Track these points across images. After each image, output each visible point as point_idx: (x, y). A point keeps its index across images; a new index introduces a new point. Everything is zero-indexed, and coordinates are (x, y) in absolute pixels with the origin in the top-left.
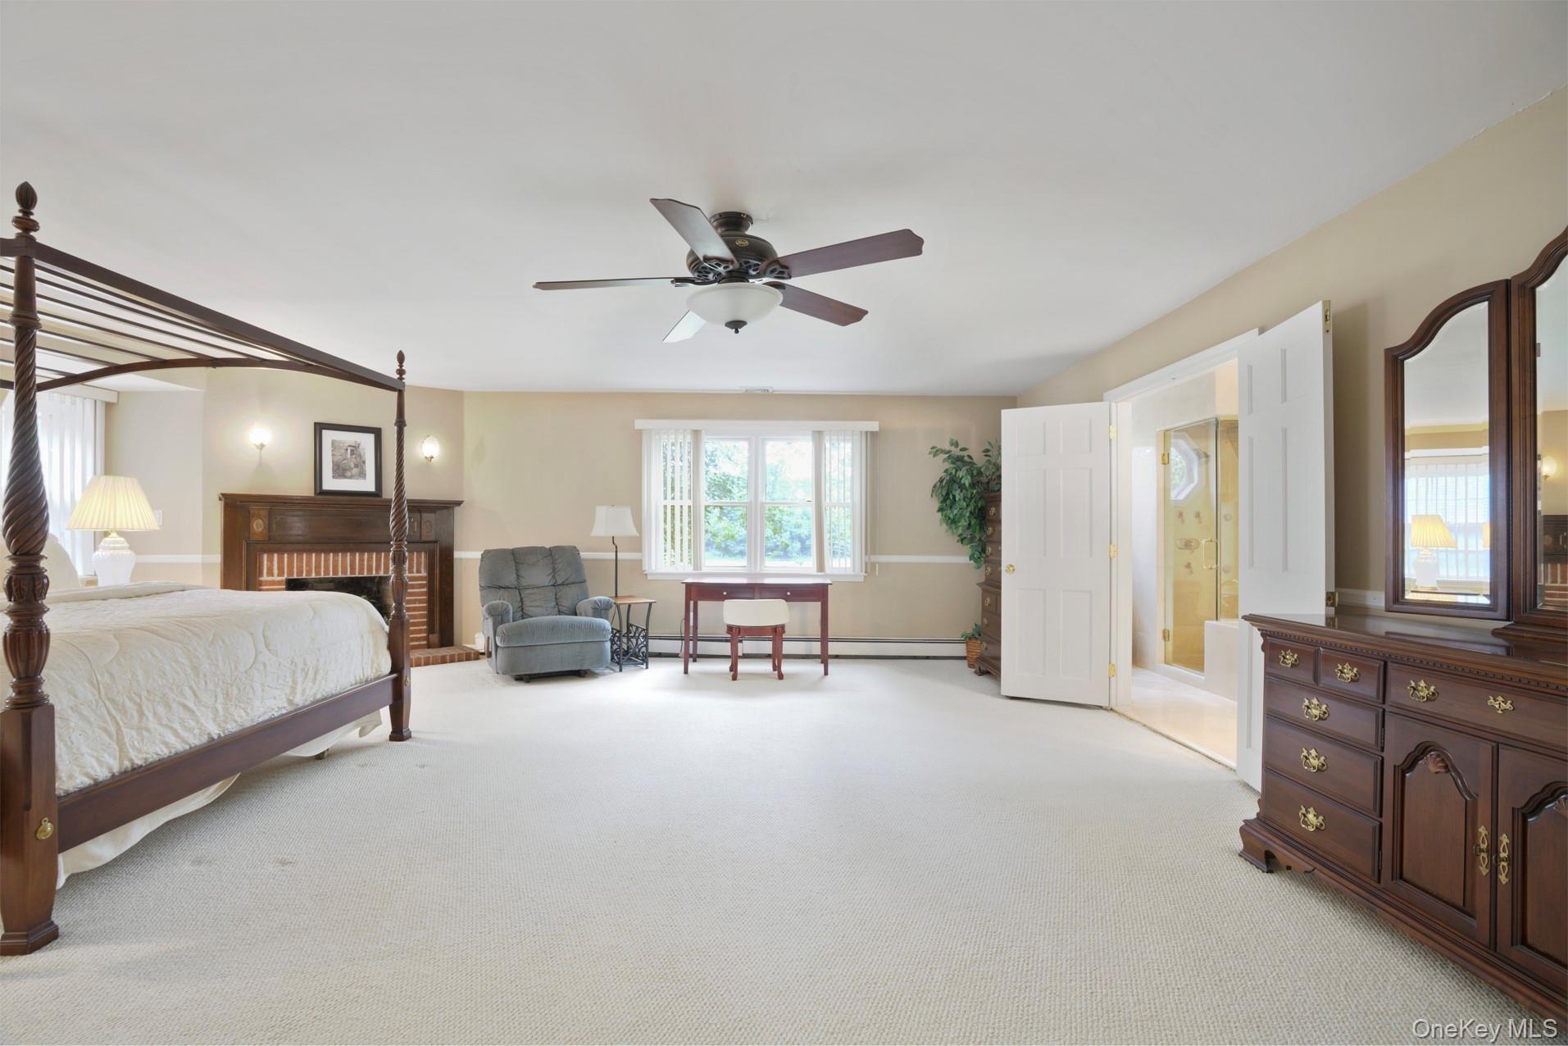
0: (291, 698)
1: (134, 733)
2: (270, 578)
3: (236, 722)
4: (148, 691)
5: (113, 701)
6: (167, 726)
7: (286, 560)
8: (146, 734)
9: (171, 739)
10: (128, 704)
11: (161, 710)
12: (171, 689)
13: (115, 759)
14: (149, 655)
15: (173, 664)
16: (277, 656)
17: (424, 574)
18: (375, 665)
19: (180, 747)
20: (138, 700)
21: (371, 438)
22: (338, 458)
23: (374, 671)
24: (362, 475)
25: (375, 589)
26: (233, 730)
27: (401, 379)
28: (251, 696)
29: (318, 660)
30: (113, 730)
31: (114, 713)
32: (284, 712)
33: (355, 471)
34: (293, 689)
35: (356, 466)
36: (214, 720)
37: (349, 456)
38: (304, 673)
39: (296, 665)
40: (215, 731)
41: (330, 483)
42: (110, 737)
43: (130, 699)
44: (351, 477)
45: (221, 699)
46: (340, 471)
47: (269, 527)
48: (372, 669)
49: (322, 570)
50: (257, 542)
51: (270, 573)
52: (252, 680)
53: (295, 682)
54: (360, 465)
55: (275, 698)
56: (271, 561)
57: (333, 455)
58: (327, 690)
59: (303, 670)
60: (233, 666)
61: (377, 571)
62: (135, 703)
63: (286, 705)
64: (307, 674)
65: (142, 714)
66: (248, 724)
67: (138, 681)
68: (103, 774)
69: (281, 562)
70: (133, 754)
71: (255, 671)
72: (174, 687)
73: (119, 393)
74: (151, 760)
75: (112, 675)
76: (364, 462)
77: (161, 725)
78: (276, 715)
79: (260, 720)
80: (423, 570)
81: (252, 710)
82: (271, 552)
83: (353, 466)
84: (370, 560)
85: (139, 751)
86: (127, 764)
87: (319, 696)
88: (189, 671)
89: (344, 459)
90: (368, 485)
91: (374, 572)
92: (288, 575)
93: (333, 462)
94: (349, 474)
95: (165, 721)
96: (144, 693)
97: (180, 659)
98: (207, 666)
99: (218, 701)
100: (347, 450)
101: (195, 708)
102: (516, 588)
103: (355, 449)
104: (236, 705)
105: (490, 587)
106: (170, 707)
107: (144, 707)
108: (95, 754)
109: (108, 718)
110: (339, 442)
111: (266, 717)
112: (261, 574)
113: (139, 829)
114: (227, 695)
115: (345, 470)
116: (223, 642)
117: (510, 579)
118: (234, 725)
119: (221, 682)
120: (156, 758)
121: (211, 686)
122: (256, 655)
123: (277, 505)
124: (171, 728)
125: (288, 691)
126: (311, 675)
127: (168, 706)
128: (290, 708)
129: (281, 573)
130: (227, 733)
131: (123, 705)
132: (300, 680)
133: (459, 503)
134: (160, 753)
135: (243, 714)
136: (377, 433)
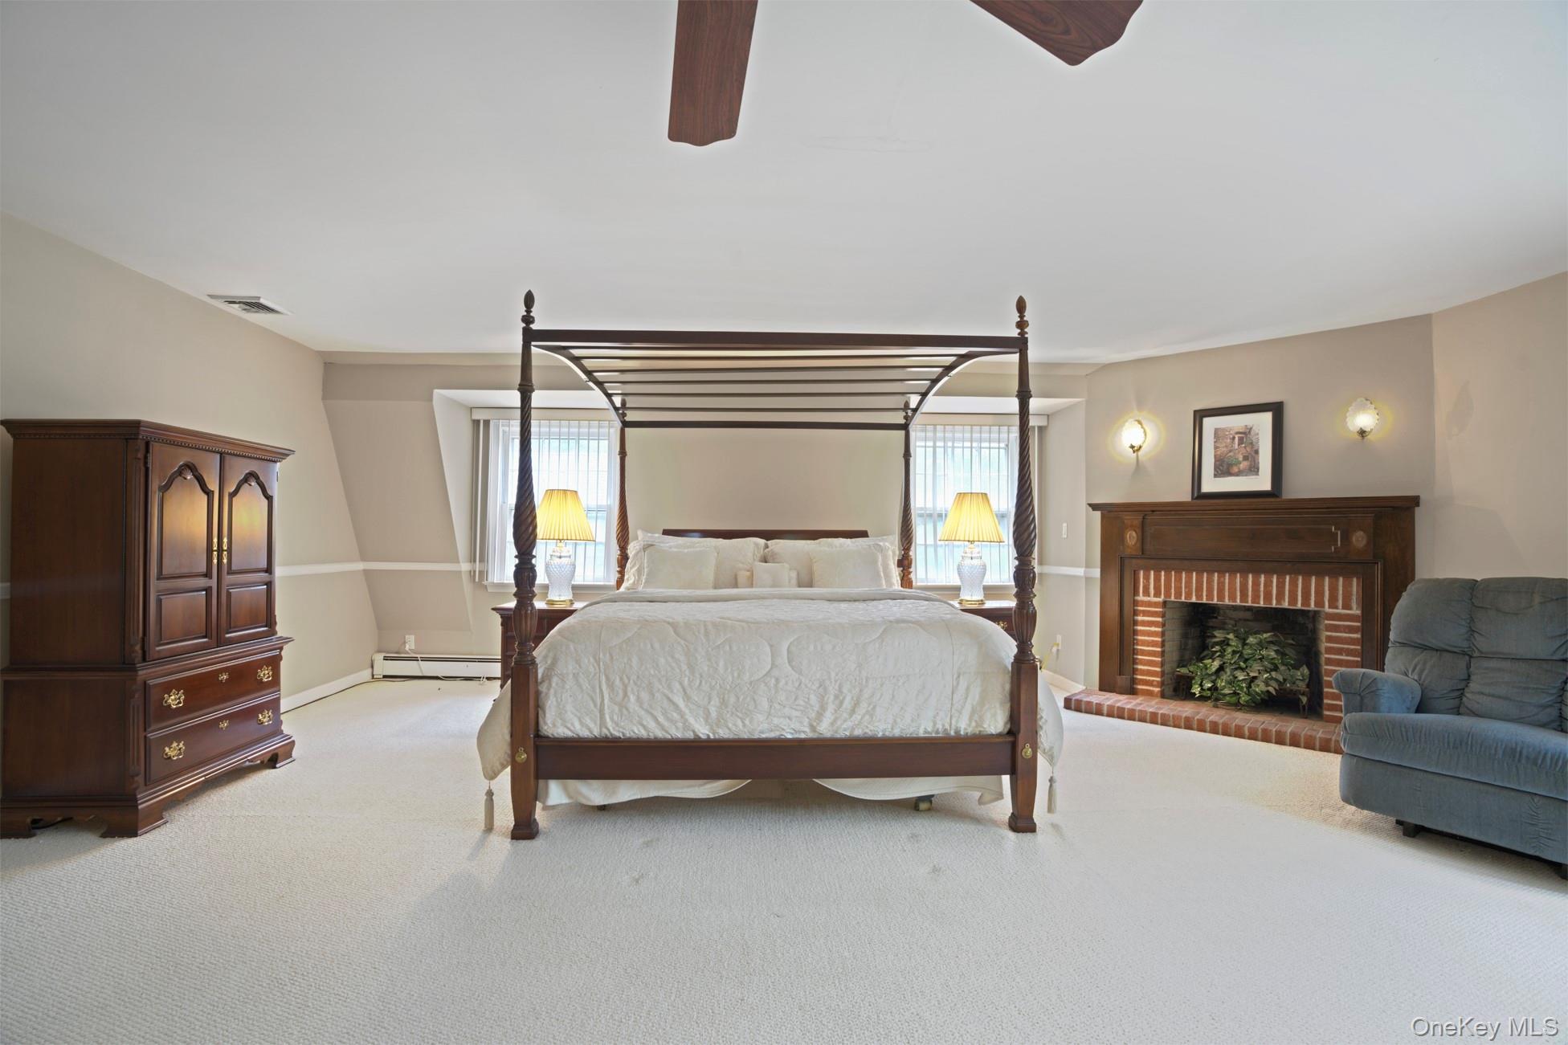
0: (815, 724)
1: (616, 709)
2: (1146, 599)
3: (729, 729)
4: (638, 677)
5: (608, 679)
6: (647, 711)
7: (1163, 578)
8: (624, 710)
9: (652, 725)
10: (617, 682)
11: (645, 696)
12: (660, 680)
13: (595, 723)
14: (649, 646)
15: (669, 659)
16: (800, 673)
17: (1356, 611)
18: (976, 717)
19: (660, 734)
20: (626, 681)
21: (1268, 417)
22: (1223, 450)
23: (974, 724)
24: (1254, 469)
26: (726, 736)
27: (1022, 333)
28: (751, 707)
29: (861, 691)
30: (598, 702)
31: (604, 687)
32: (803, 736)
33: (1244, 465)
34: (820, 715)
35: (1246, 458)
36: (706, 721)
37: (1236, 446)
38: (837, 702)
39: (825, 689)
40: (704, 731)
41: (1210, 485)
42: (595, 706)
43: (621, 679)
44: (1237, 474)
45: (715, 701)
46: (1223, 468)
47: (1142, 539)
48: (971, 719)
49: (1205, 594)
50: (1131, 557)
51: (1146, 593)
52: (754, 692)
53: (823, 708)
54: (1252, 457)
55: (790, 718)
56: (1147, 578)
57: (1216, 448)
58: (872, 728)
59: (836, 697)
60: (736, 674)
61: (1278, 602)
62: (623, 683)
63: (807, 730)
64: (841, 703)
65: (625, 694)
66: (746, 736)
67: (631, 666)
68: (584, 733)
69: (1157, 580)
70: (610, 724)
71: (763, 684)
72: (664, 680)
73: (1048, 416)
74: (628, 735)
75: (612, 658)
76: (1257, 452)
77: (641, 707)
78: (789, 736)
79: (764, 736)
80: (1354, 605)
81: (750, 723)
82: (1147, 570)
83: (1241, 459)
84: (1268, 585)
85: (617, 724)
86: (605, 731)
87: (858, 732)
88: (684, 667)
89: (1230, 451)
90: (1262, 482)
91: (1274, 602)
92: (1165, 596)
93: (1215, 456)
94: (1235, 469)
95: (646, 706)
96: (633, 677)
97: (677, 656)
98: (706, 669)
99: (712, 703)
100: (1234, 438)
101: (681, 704)
103: (1246, 436)
104: (733, 713)
106: (654, 695)
107: (629, 689)
108: (578, 714)
109: (598, 691)
110: (1224, 430)
111: (772, 735)
112: (1136, 592)
113: (627, 791)
114: (724, 703)
115: (1230, 465)
116: (730, 648)
118: (727, 731)
119: (718, 687)
120: (634, 736)
121: (705, 687)
122: (771, 668)
124: (652, 715)
125: (813, 715)
126: (847, 704)
127: (652, 694)
128: (811, 735)
129: (1157, 594)
130: (717, 737)
131: (613, 683)
132: (831, 708)
133: (1418, 500)
134: (637, 732)
135: (739, 723)
136: (1277, 409)
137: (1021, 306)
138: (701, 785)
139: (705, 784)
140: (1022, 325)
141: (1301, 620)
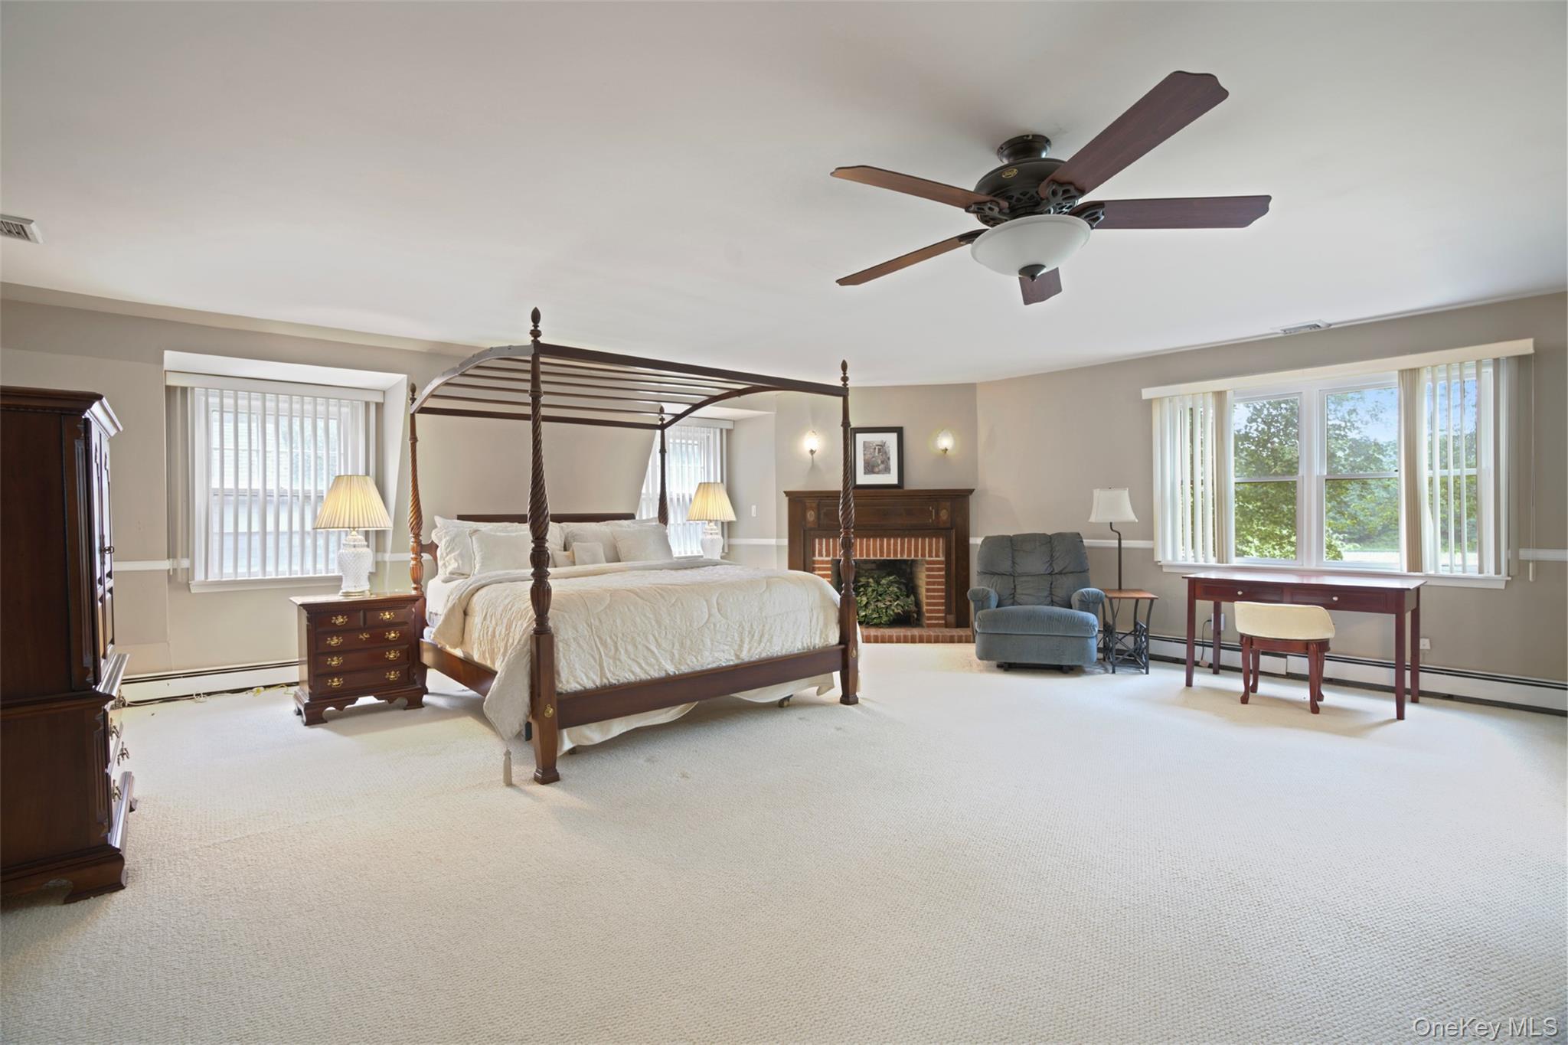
0: (738, 653)
1: (611, 661)
2: (820, 559)
3: (688, 665)
4: (623, 635)
5: (600, 638)
6: (633, 660)
7: (831, 543)
8: (618, 663)
9: (638, 670)
10: (609, 640)
11: (630, 648)
12: (639, 634)
13: (597, 676)
14: (626, 610)
15: (642, 618)
16: (727, 619)
17: (942, 558)
18: (824, 636)
19: (643, 676)
20: (616, 640)
21: (894, 436)
22: (868, 456)
23: (823, 640)
24: (887, 470)
25: (908, 570)
26: (686, 671)
27: (845, 385)
28: (701, 647)
29: (764, 626)
30: (597, 657)
31: (599, 645)
32: (732, 663)
33: (882, 467)
34: (741, 647)
35: (882, 462)
36: (672, 661)
37: (877, 454)
38: (750, 636)
39: (743, 628)
40: (671, 669)
41: (862, 479)
42: (596, 661)
43: (611, 637)
44: (878, 473)
45: (677, 646)
46: (870, 469)
47: (818, 517)
48: (820, 638)
49: (858, 552)
50: (811, 529)
51: (821, 554)
52: (702, 636)
53: (742, 641)
54: (886, 461)
55: (724, 652)
56: (821, 544)
57: (864, 454)
58: (771, 651)
59: (749, 632)
60: (688, 624)
61: (901, 555)
62: (613, 641)
63: (733, 658)
64: (753, 636)
65: (617, 649)
66: (698, 668)
67: (617, 626)
68: (589, 685)
69: (828, 545)
70: (609, 675)
71: (706, 629)
72: (641, 634)
73: (734, 421)
74: (621, 681)
75: (600, 621)
76: (889, 459)
77: (629, 657)
78: (724, 665)
79: (710, 667)
80: (941, 555)
81: (701, 658)
82: (821, 537)
83: (880, 462)
84: (895, 544)
85: (613, 674)
86: (605, 681)
87: (764, 655)
88: (654, 623)
89: (873, 457)
90: (892, 478)
91: (899, 555)
92: (833, 556)
93: (864, 460)
94: (876, 470)
95: (632, 656)
96: (620, 635)
97: (648, 614)
98: (668, 622)
99: (675, 647)
100: (875, 449)
101: (656, 651)
102: (1011, 575)
103: (882, 448)
104: (689, 653)
105: (985, 573)
106: (637, 647)
107: (619, 644)
108: (584, 670)
109: (595, 649)
110: (869, 443)
111: (714, 665)
112: (814, 555)
113: (618, 727)
114: (682, 645)
115: (873, 467)
116: (682, 604)
117: (1005, 566)
118: (686, 666)
119: (677, 634)
120: (626, 681)
121: (670, 637)
122: (709, 617)
123: (824, 500)
124: (637, 662)
125: (736, 647)
126: (756, 637)
127: (635, 646)
128: (737, 662)
129: (828, 555)
130: (680, 672)
131: (606, 642)
132: (747, 640)
133: (971, 491)
134: (628, 677)
135: (694, 660)
136: (899, 431)
137: (844, 366)
138: (666, 712)
139: (670, 710)
140: (845, 379)
141: (904, 567)
